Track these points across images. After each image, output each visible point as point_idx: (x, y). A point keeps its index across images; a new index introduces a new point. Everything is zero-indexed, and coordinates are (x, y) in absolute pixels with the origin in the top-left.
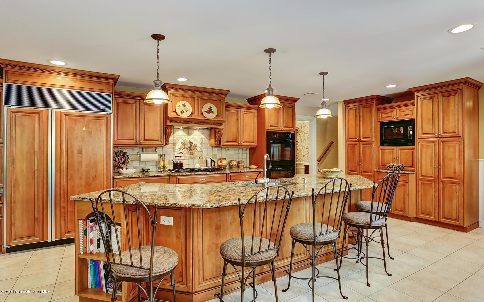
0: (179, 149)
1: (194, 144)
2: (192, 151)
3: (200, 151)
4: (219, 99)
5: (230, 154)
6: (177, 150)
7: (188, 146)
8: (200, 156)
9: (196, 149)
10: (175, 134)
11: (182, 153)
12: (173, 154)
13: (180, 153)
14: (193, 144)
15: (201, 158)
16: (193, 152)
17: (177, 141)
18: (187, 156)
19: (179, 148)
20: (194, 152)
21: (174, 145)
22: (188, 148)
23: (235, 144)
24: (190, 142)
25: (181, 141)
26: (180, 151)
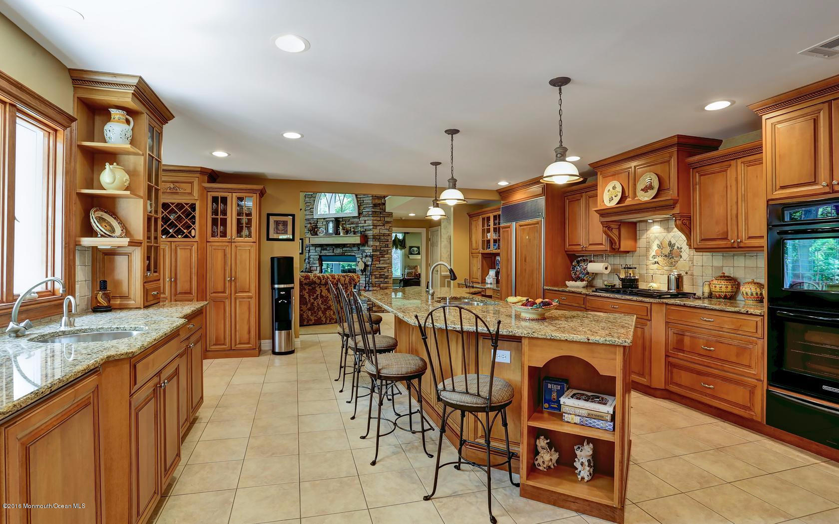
0: (654, 257)
1: (678, 247)
2: (673, 260)
3: (688, 260)
4: (666, 159)
5: (757, 267)
6: (651, 259)
7: (667, 250)
8: (688, 269)
9: (681, 257)
10: (648, 232)
11: (658, 263)
12: (646, 265)
13: (655, 263)
14: (676, 248)
15: (689, 273)
16: (675, 262)
17: (651, 242)
18: (666, 268)
19: (655, 254)
20: (677, 262)
21: (648, 249)
22: (667, 254)
23: (722, 243)
24: (670, 244)
25: (657, 242)
26: (656, 260)
